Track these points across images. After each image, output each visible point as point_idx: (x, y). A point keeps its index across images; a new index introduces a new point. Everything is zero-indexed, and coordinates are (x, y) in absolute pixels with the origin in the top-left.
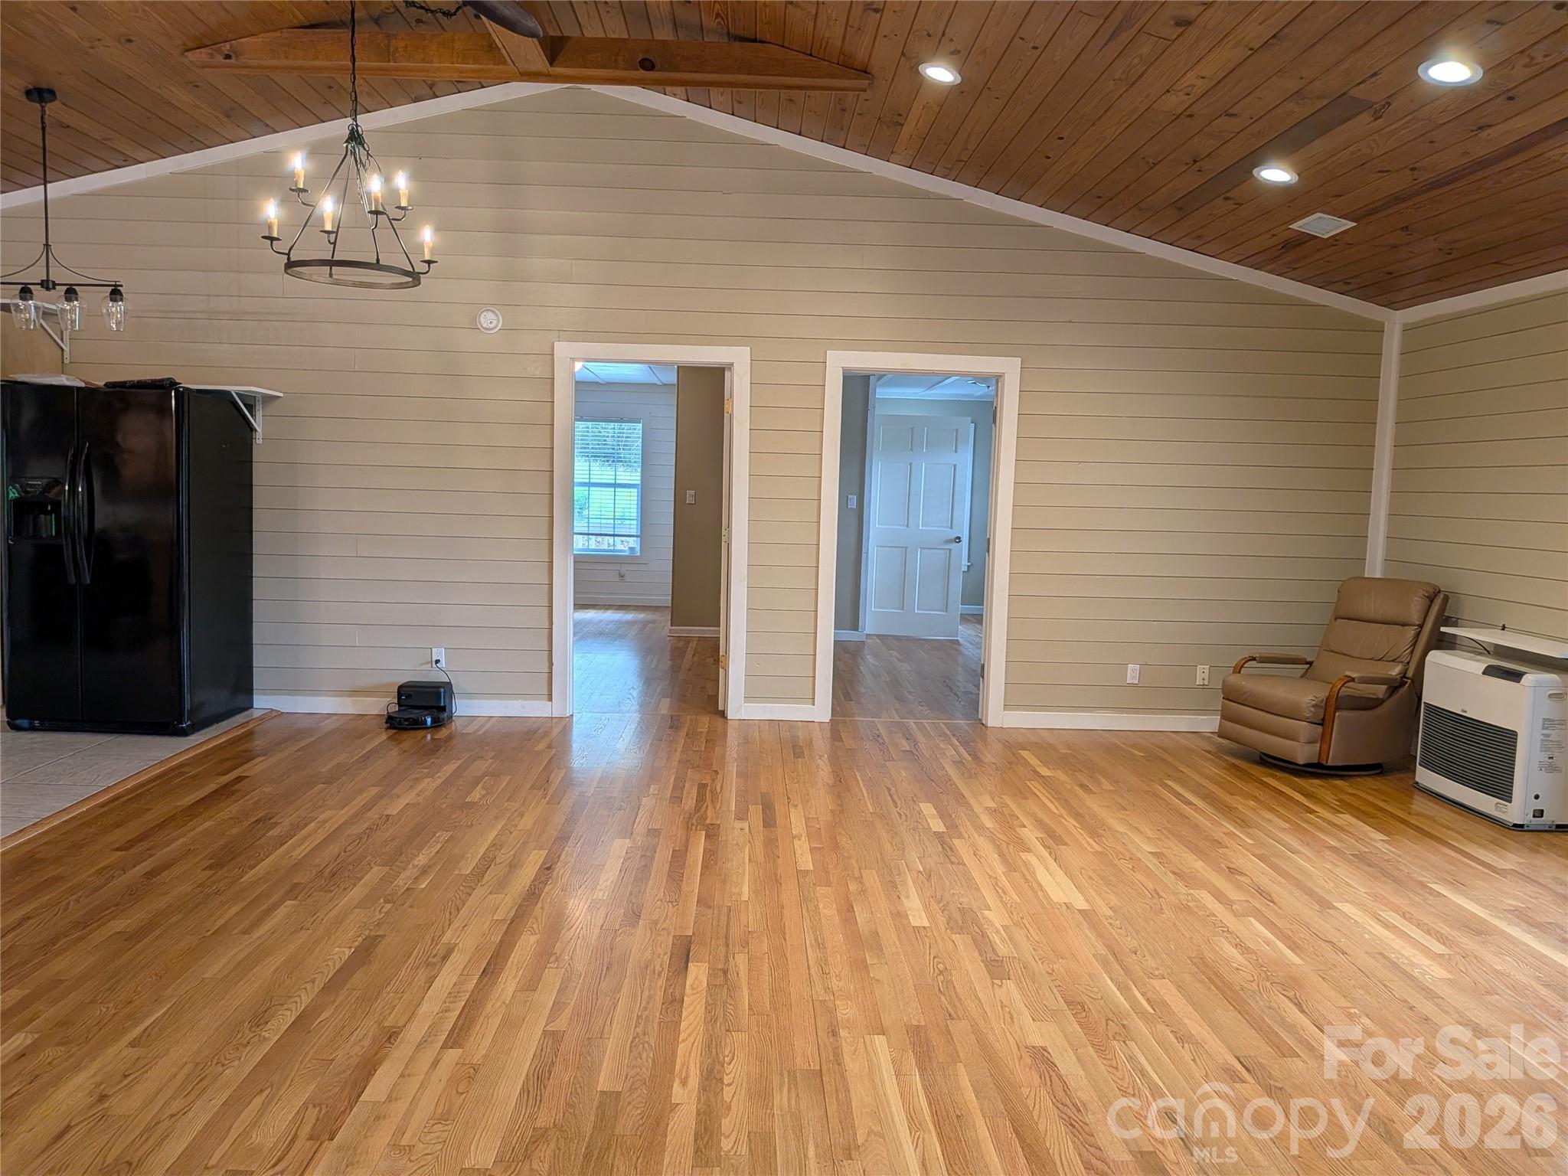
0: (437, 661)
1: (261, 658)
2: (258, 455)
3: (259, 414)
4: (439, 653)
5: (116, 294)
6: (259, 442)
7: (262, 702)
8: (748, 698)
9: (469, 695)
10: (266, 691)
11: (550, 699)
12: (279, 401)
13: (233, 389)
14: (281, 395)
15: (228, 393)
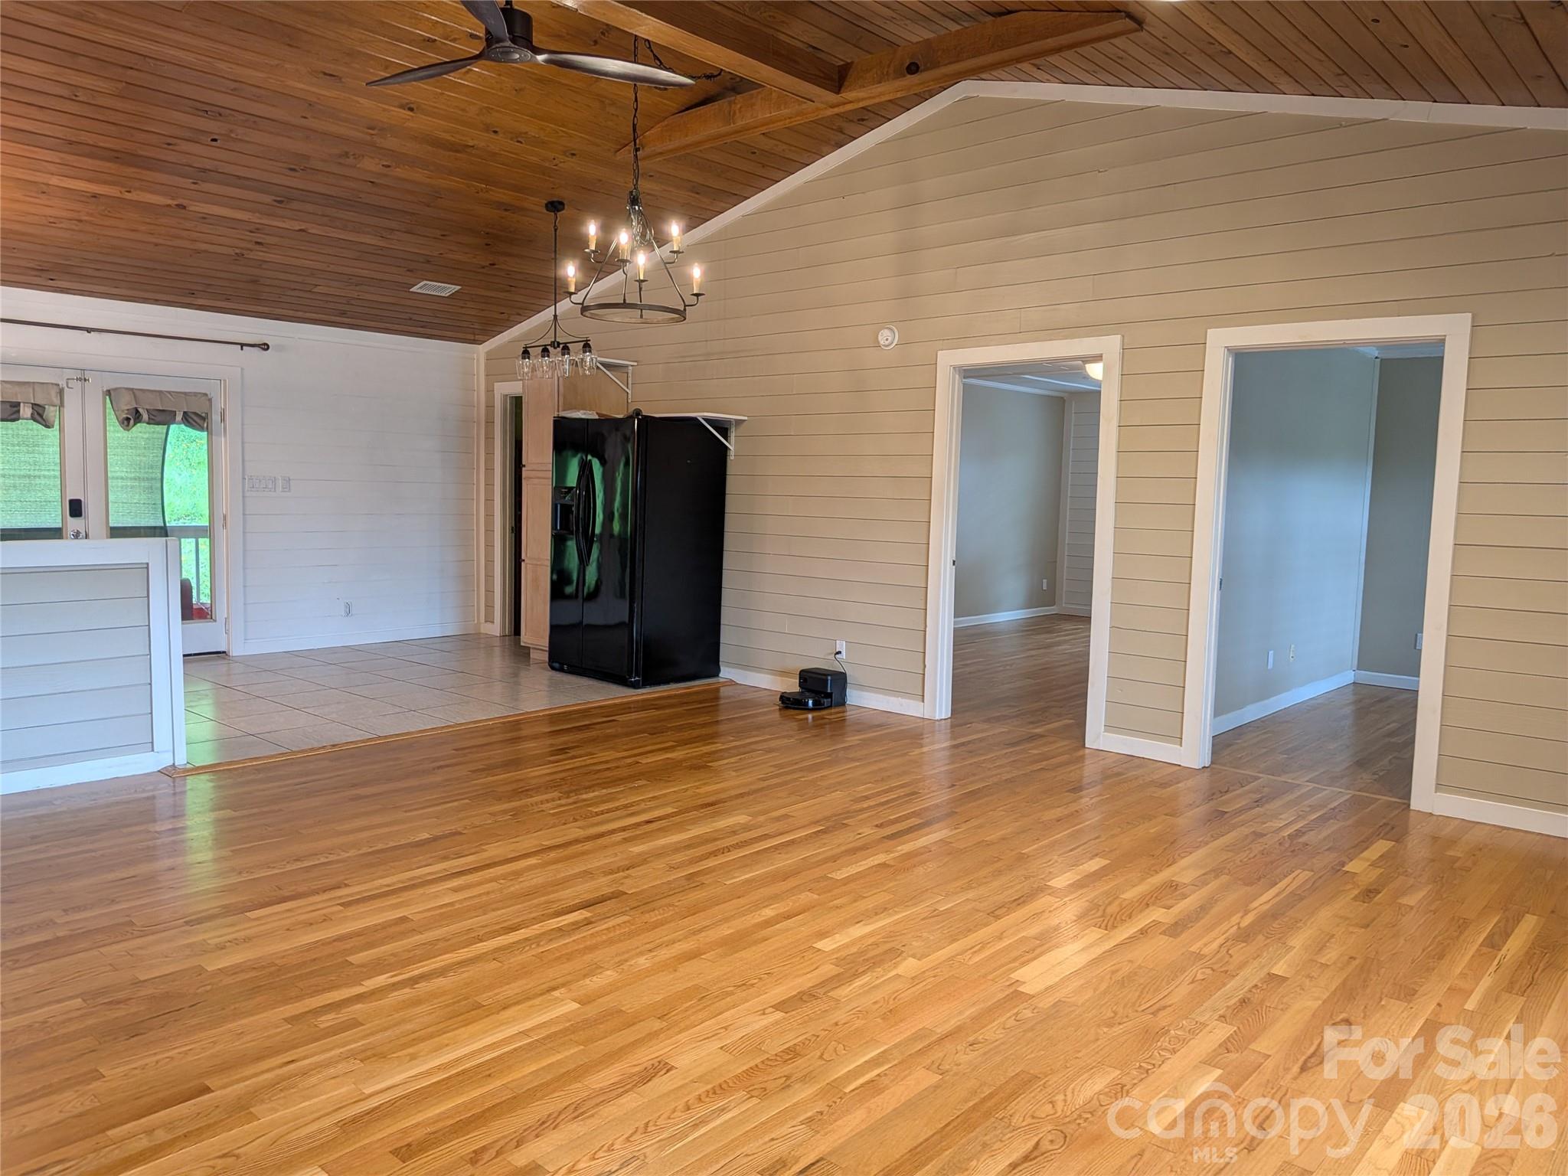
0: (839, 653)
1: (727, 636)
2: (731, 469)
3: (733, 435)
4: (841, 646)
5: (587, 347)
6: (732, 458)
7: (726, 673)
8: (1109, 727)
9: (861, 687)
10: (729, 664)
11: (923, 701)
12: (745, 423)
13: (699, 415)
14: (746, 418)
15: (695, 419)
